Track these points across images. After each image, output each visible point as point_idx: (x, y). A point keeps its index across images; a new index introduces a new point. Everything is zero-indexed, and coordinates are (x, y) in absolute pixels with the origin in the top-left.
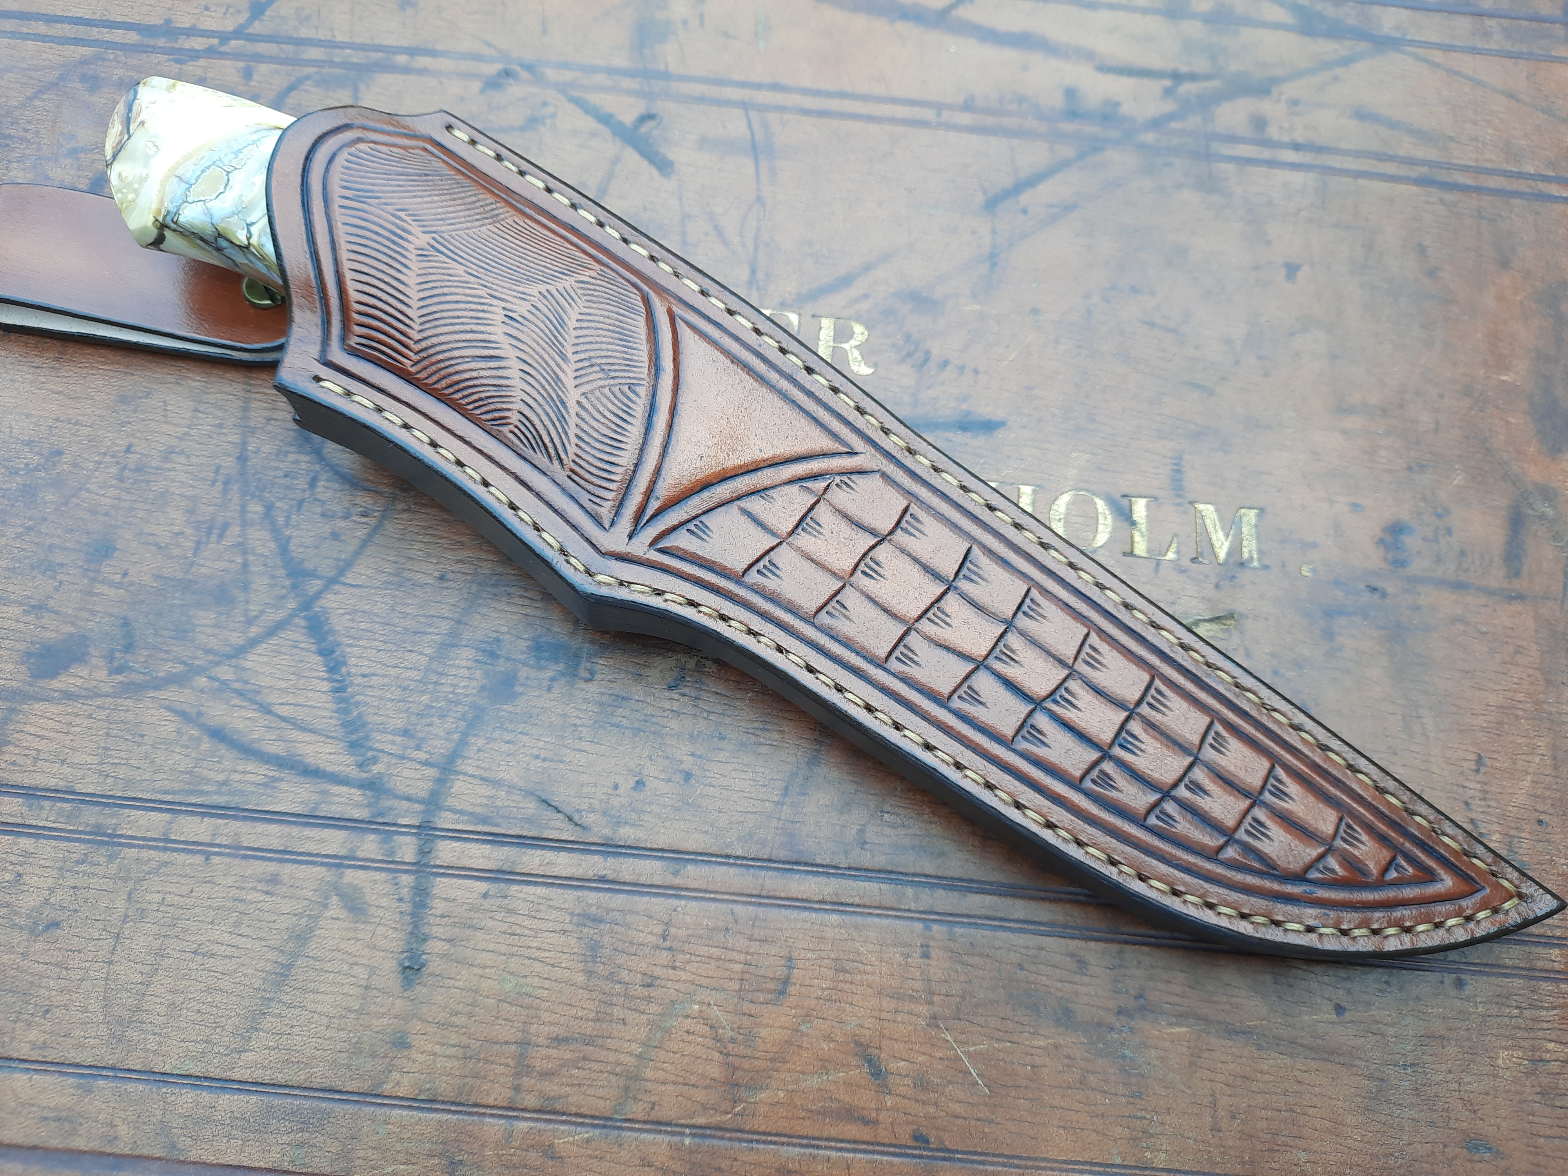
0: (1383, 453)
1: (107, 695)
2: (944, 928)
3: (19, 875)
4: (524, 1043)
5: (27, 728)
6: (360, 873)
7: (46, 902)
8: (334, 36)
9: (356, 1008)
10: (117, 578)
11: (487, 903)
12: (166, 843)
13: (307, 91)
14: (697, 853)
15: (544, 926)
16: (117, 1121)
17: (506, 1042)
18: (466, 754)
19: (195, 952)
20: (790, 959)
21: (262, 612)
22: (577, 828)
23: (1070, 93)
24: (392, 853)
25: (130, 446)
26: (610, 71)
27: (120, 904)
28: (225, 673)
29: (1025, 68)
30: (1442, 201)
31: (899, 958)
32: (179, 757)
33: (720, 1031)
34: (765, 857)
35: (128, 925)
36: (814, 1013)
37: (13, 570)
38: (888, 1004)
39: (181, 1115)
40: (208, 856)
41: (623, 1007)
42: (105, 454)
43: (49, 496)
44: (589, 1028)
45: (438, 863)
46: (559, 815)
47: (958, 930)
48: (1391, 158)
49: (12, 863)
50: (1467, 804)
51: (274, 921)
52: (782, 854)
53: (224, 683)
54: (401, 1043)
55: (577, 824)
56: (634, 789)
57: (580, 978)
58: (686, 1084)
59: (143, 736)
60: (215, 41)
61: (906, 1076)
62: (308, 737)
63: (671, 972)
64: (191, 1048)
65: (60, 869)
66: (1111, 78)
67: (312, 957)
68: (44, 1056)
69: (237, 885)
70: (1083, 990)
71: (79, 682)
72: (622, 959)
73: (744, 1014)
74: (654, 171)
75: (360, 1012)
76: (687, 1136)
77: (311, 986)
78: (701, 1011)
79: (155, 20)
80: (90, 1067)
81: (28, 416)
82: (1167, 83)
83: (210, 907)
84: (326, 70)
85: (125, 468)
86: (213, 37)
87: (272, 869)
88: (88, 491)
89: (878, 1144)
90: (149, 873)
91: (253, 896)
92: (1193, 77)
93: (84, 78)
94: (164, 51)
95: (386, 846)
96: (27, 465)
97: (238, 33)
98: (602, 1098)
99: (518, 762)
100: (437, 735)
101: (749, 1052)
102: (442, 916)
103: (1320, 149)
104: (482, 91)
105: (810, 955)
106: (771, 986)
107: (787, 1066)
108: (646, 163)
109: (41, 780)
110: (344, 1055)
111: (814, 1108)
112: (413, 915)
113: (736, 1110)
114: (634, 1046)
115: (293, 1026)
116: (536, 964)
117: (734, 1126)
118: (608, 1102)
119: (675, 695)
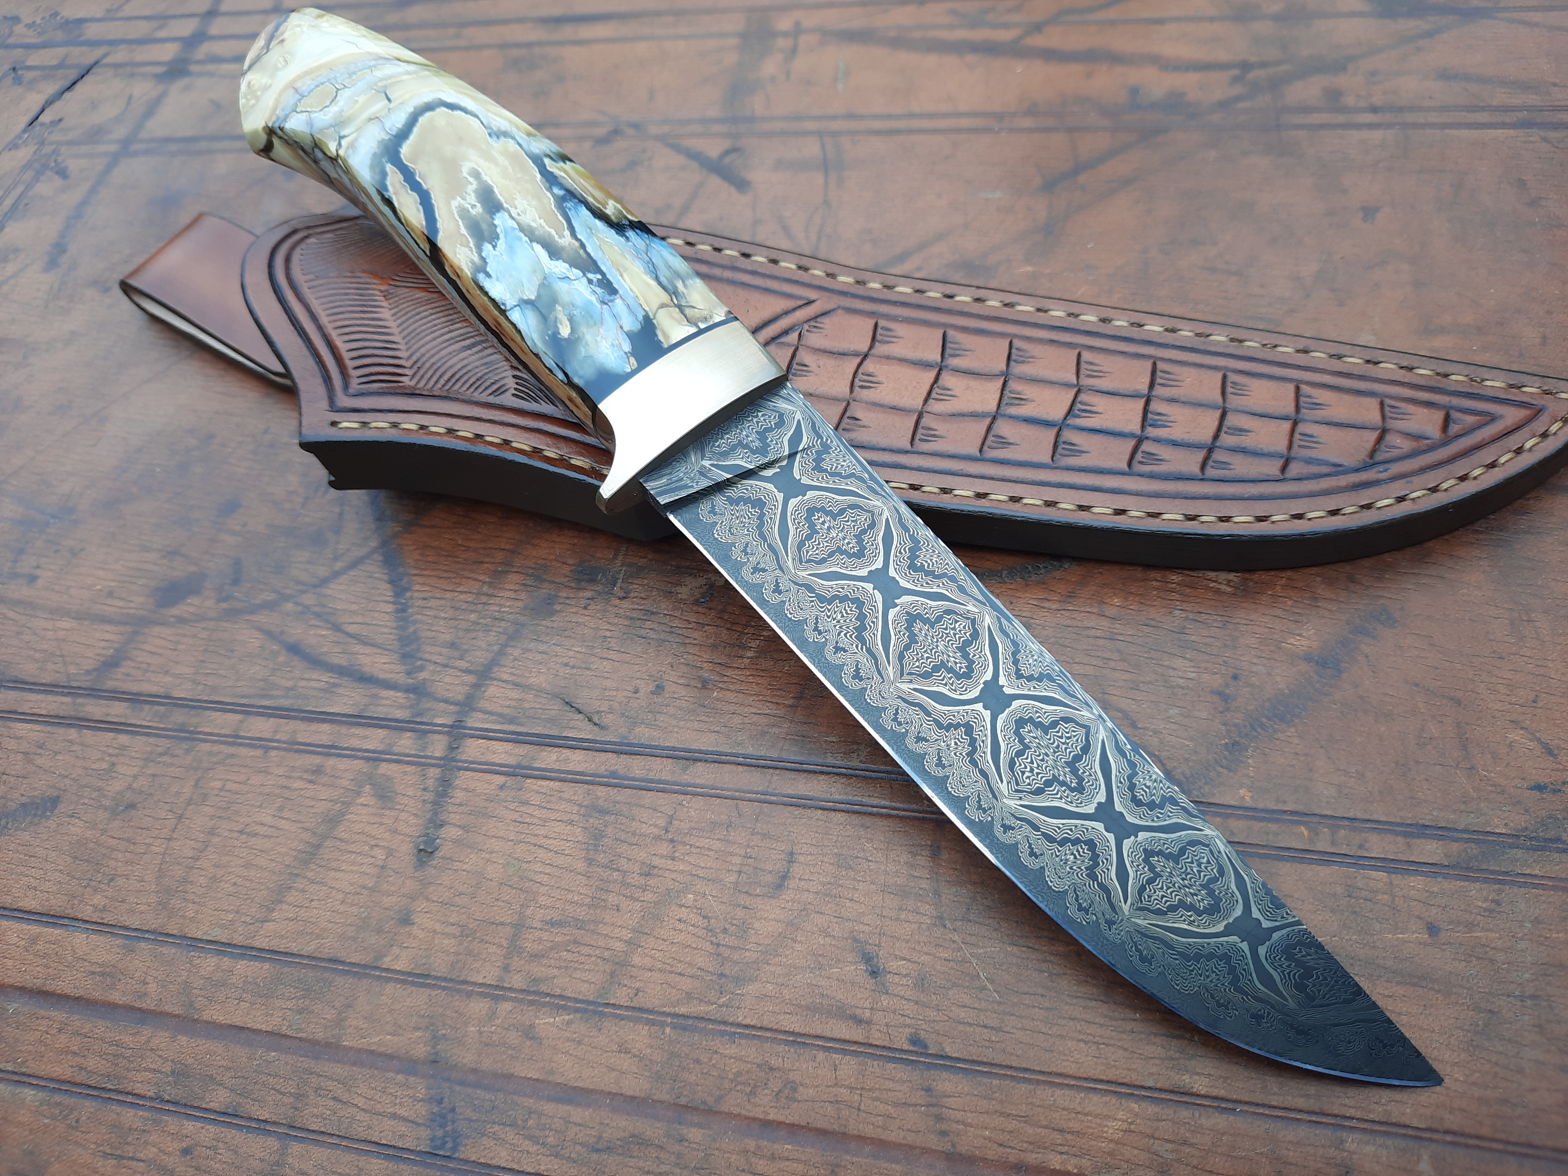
1: (212, 620)
3: (113, 764)
4: (519, 926)
5: (145, 647)
6: (394, 767)
7: (129, 787)
9: (370, 885)
10: (238, 528)
11: (502, 794)
12: (235, 739)
14: (708, 752)
15: (554, 816)
16: (149, 979)
17: (502, 924)
18: (502, 662)
19: (241, 832)
20: (792, 854)
21: (348, 550)
22: (596, 728)
24: (424, 748)
25: (268, 428)
27: (188, 789)
28: (309, 599)
29: (1089, 77)
30: (1545, 140)
31: (906, 856)
32: (258, 668)
33: (713, 921)
34: (776, 755)
35: (191, 807)
36: (811, 907)
38: (891, 901)
39: (202, 977)
40: (267, 749)
41: (619, 894)
42: (247, 435)
43: (199, 469)
44: (582, 913)
45: (464, 757)
46: (580, 716)
48: (1483, 109)
49: (110, 755)
51: (312, 807)
53: (307, 607)
54: (406, 920)
55: (595, 724)
56: (654, 693)
57: (581, 866)
58: (671, 972)
59: (232, 651)
61: (906, 976)
62: (368, 650)
63: (669, 862)
64: (222, 917)
65: (146, 760)
66: (1176, 74)
67: (340, 839)
68: (103, 918)
69: (286, 774)
71: (192, 609)
72: (623, 848)
73: (739, 906)
74: (733, 190)
75: (372, 890)
76: (667, 1025)
77: (334, 865)
78: (696, 900)
80: (136, 929)
82: (1236, 72)
83: (260, 793)
87: (318, 761)
88: (229, 464)
89: (871, 1046)
90: (216, 763)
91: (298, 784)
92: (1263, 65)
95: (420, 742)
96: (186, 447)
98: (587, 981)
99: (549, 670)
100: (479, 647)
101: (740, 943)
102: (460, 805)
103: (1401, 110)
104: (593, 147)
105: (812, 850)
106: (769, 878)
107: (779, 959)
108: (727, 184)
109: (146, 688)
110: (353, 928)
111: (803, 1003)
112: (434, 803)
113: (722, 1000)
114: (624, 932)
115: (312, 900)
116: (541, 851)
117: (718, 1017)
118: (592, 985)
119: (702, 609)
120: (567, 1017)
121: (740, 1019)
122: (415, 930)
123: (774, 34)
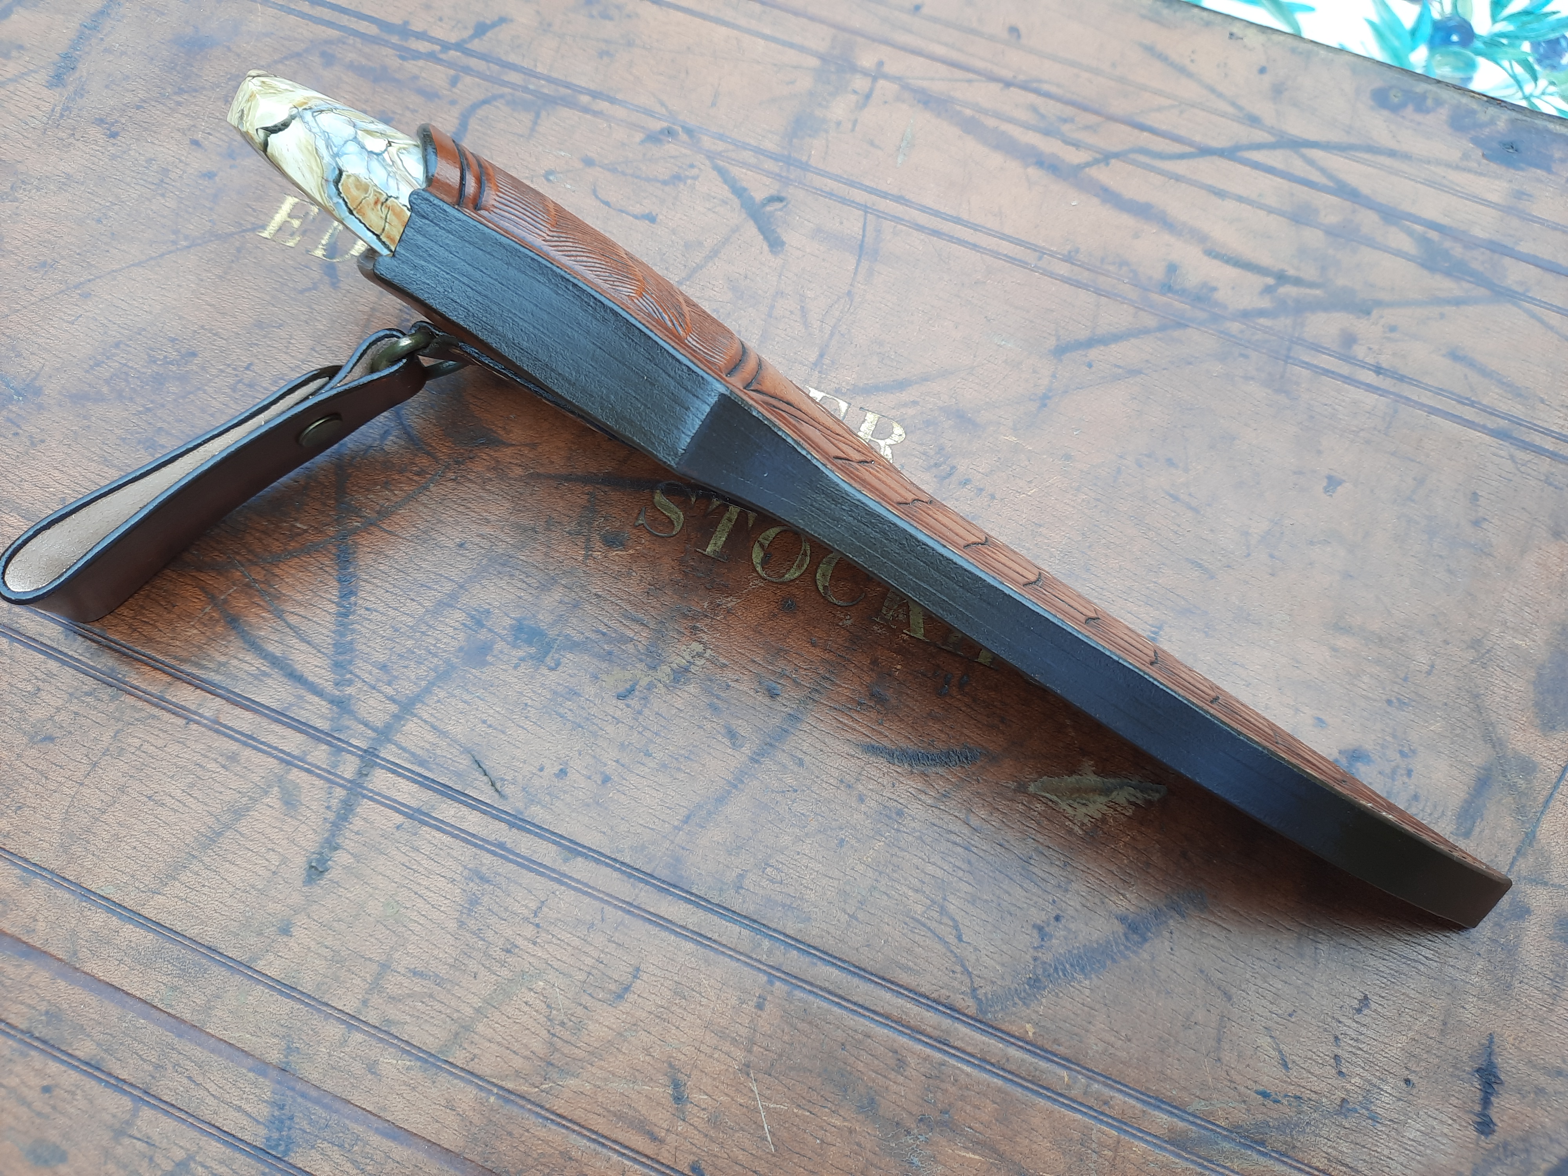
0: (1366, 679)
2: (786, 988)
3: (39, 690)
4: (385, 967)
6: (303, 774)
7: (51, 718)
8: (536, 66)
9: (260, 887)
11: (397, 834)
12: (160, 701)
13: (497, 107)
14: (590, 849)
15: (439, 870)
16: (40, 917)
17: (370, 959)
18: (426, 701)
19: (149, 798)
20: (638, 969)
21: (305, 531)
22: (496, 795)
23: (1172, 269)
24: (335, 765)
25: (251, 364)
26: (758, 151)
27: (107, 738)
28: (256, 573)
29: (1136, 236)
30: (1512, 458)
31: (734, 1001)
32: (195, 631)
33: (554, 1012)
34: (649, 871)
35: (106, 758)
36: (642, 1024)
37: (124, 439)
38: (710, 1039)
39: (89, 929)
40: (189, 720)
41: (479, 963)
42: (229, 365)
43: (173, 387)
44: (443, 971)
45: (370, 786)
46: (485, 779)
47: (799, 994)
48: (1472, 404)
49: (36, 678)
50: (1336, 1038)
51: (221, 793)
52: (663, 873)
53: (253, 581)
54: (285, 931)
55: (497, 790)
56: (557, 776)
57: (452, 925)
58: (508, 1048)
60: (437, 48)
61: (704, 1109)
62: (304, 647)
63: (531, 946)
64: (118, 876)
65: (71, 695)
66: (1216, 263)
67: (240, 833)
68: (4, 844)
69: (203, 752)
70: (894, 1087)
72: (493, 920)
73: (581, 1005)
74: (766, 247)
75: (261, 892)
76: (493, 1094)
77: (230, 857)
78: (544, 989)
79: (397, 20)
80: (35, 865)
81: (180, 318)
82: (1270, 281)
83: (175, 764)
84: (519, 94)
85: (240, 381)
86: (437, 44)
87: (235, 748)
88: (205, 392)
89: (658, 1162)
90: (137, 720)
91: (212, 766)
92: (1298, 282)
93: (323, 54)
94: (394, 47)
95: (333, 759)
96: (166, 357)
97: (459, 46)
98: (433, 1035)
99: (467, 722)
100: (408, 678)
101: (573, 1039)
102: (357, 833)
103: (1402, 378)
104: (642, 142)
105: (657, 972)
106: (613, 987)
107: (602, 1063)
108: (761, 237)
110: (236, 924)
111: (612, 1109)
112: (334, 824)
113: (544, 1086)
114: (476, 999)
115: (204, 886)
116: (419, 900)
117: (537, 1100)
118: (437, 1040)
119: (621, 704)
120: (408, 1063)
121: (555, 1108)
122: (292, 943)
123: (854, 69)
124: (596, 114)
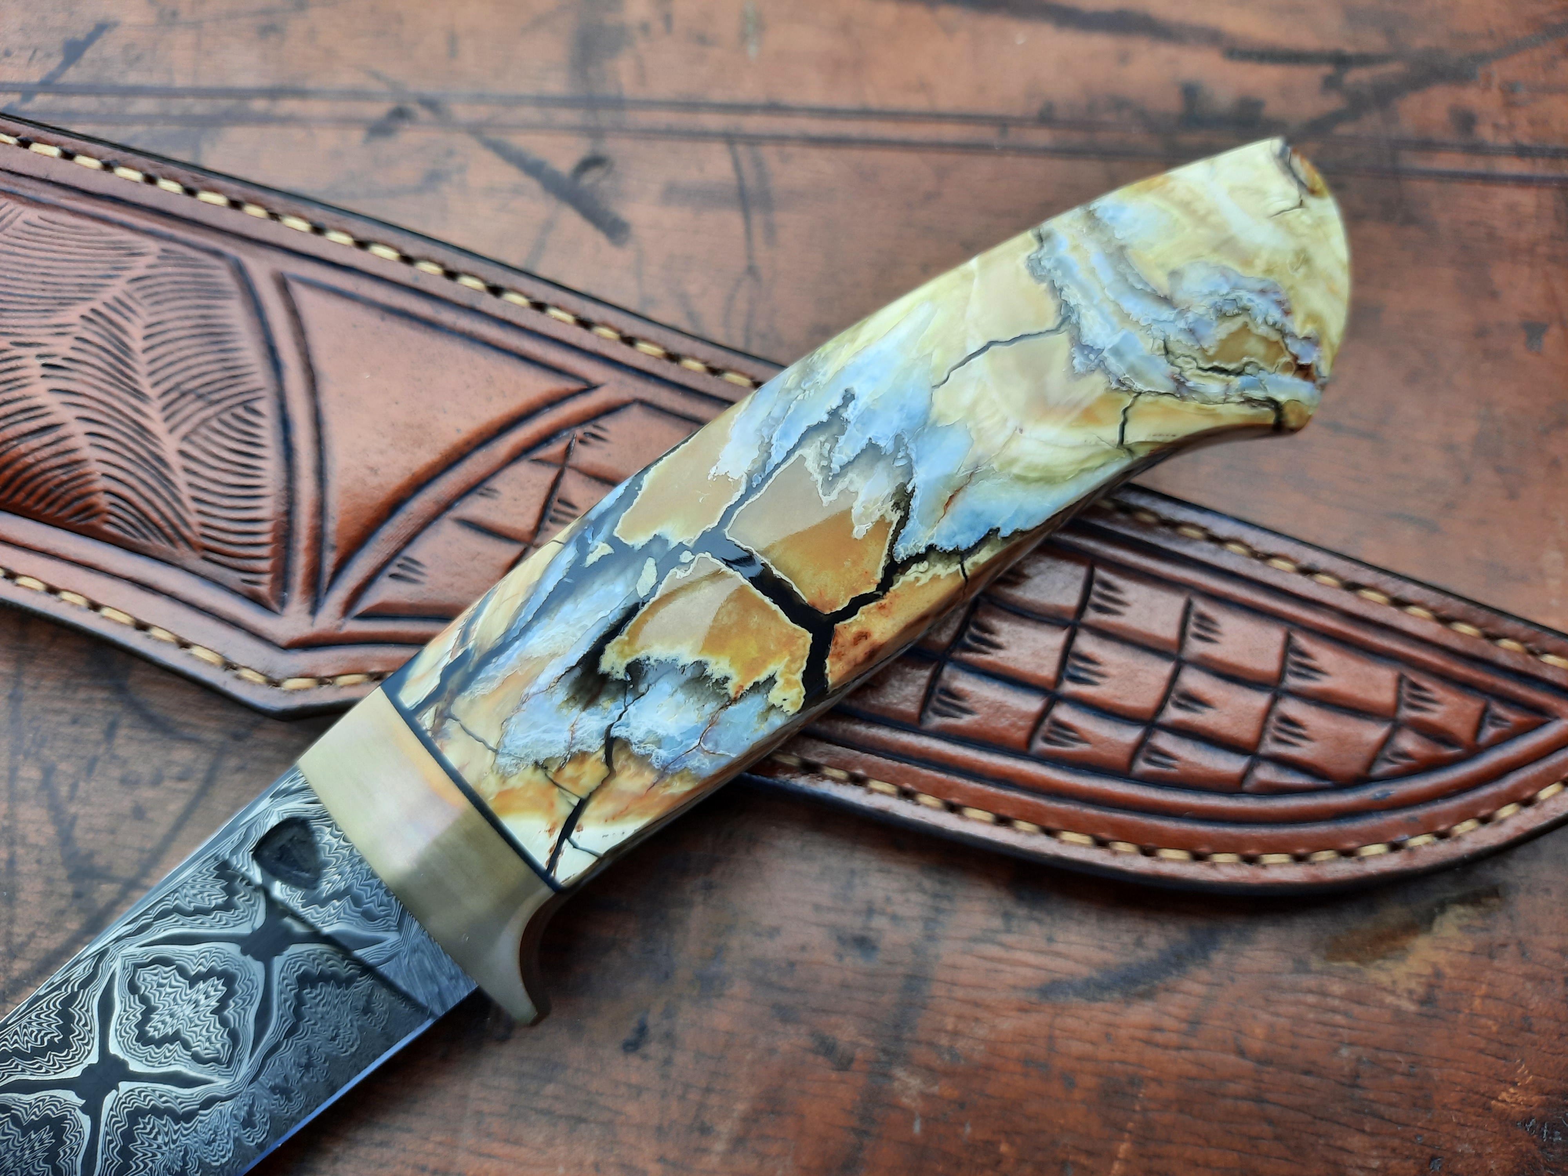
8: (171, 80)
21: (32, 936)
23: (1189, 92)
26: (542, 101)
60: (15, 97)
66: (1246, 66)
74: (602, 239)
84: (160, 126)
86: (14, 91)
92: (1363, 60)
97: (49, 82)
103: (1555, 153)
108: (592, 227)
119: (634, 1060)
124: (287, 120)
